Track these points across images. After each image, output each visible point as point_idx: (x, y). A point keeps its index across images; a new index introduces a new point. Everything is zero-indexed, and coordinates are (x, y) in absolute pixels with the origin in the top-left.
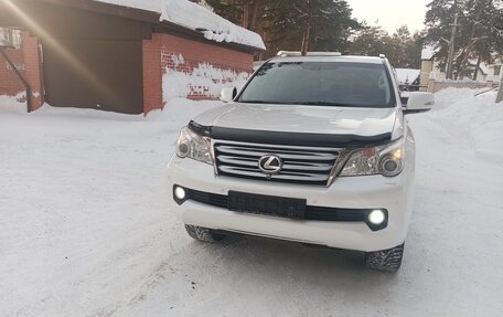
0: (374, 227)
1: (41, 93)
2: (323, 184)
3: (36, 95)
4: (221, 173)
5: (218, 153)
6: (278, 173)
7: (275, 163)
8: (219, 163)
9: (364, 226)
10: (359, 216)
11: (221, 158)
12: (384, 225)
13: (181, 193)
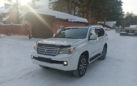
0: (65, 65)
1: (32, 35)
2: (55, 55)
3: (31, 35)
4: (38, 53)
5: (38, 49)
6: (47, 53)
7: (46, 51)
8: (38, 51)
9: (63, 65)
10: (62, 62)
11: (38, 50)
12: (67, 65)
13: (32, 57)
